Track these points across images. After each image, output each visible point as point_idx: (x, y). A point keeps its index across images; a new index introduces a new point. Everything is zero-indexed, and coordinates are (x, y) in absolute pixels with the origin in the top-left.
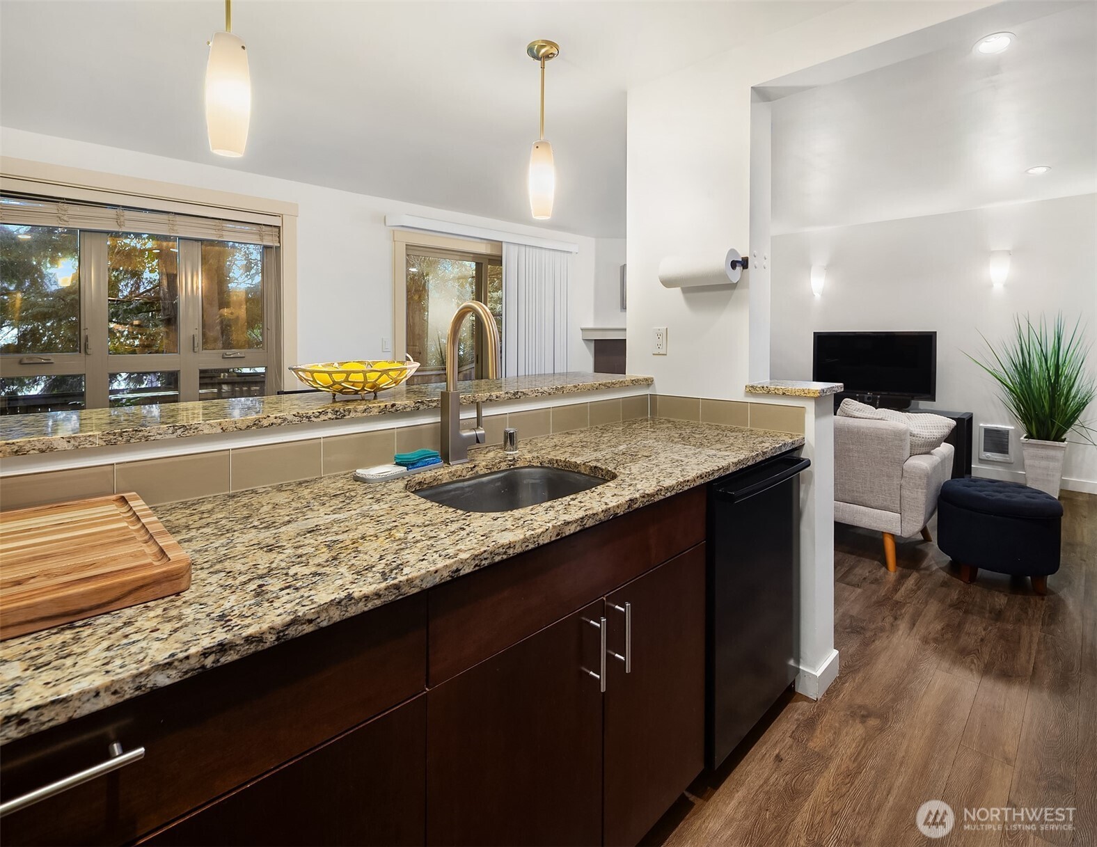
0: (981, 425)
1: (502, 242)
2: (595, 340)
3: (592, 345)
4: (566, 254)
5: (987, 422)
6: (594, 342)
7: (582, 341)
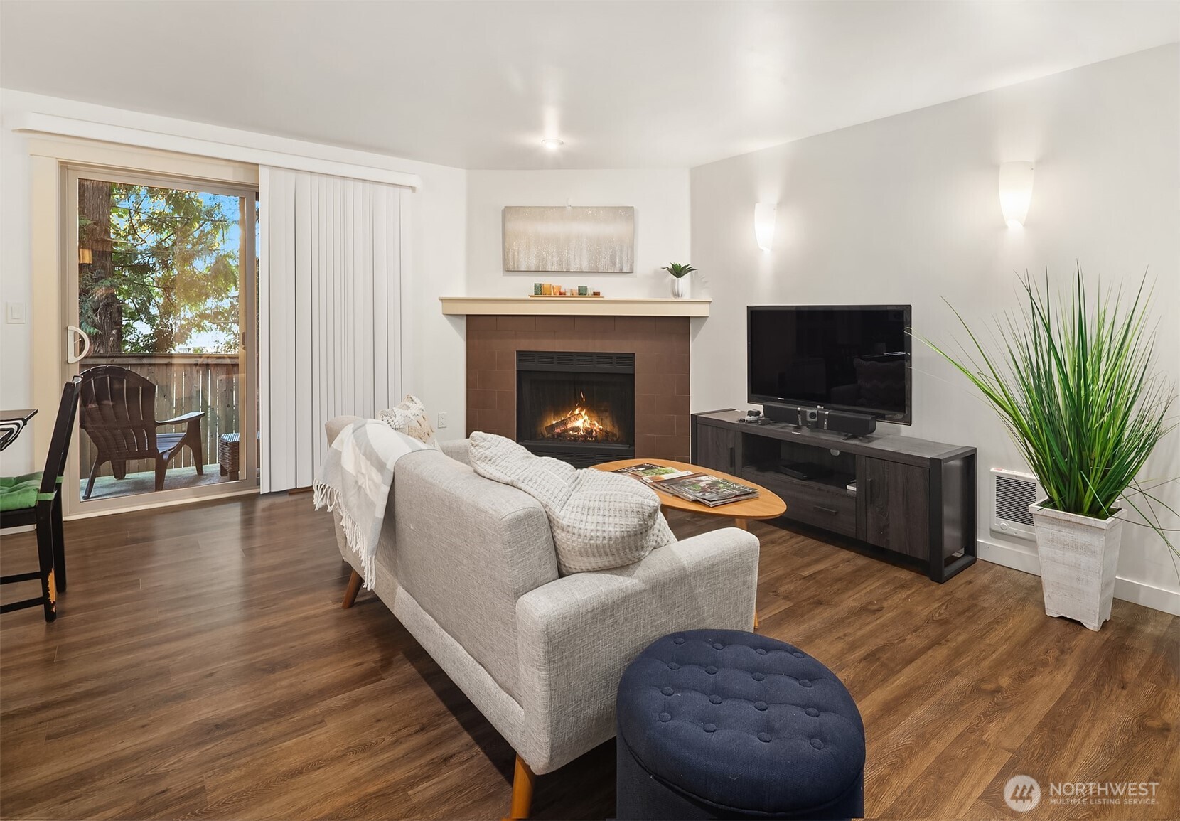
0: (993, 470)
1: (258, 165)
2: (467, 315)
3: (463, 323)
4: (398, 189)
5: (1002, 465)
6: (465, 318)
7: (444, 318)
